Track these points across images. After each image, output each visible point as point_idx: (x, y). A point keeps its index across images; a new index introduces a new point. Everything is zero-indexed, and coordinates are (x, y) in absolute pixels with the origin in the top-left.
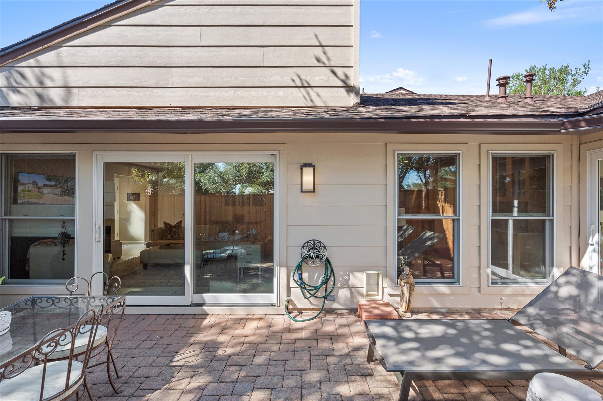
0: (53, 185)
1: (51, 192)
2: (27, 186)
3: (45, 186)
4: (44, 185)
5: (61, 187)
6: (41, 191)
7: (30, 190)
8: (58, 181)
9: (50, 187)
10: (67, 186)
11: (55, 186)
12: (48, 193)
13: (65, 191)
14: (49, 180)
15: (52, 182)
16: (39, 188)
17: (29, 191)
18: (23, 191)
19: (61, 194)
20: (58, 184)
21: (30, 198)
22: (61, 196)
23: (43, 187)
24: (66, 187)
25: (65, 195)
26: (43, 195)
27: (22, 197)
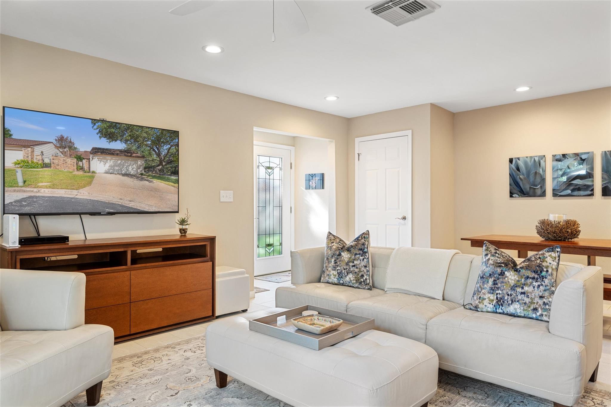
0: (121, 151)
1: (117, 168)
2: (38, 150)
3: (97, 151)
4: (94, 149)
5: (143, 157)
6: (86, 167)
7: (47, 161)
8: (136, 141)
9: (113, 154)
10: (159, 155)
11: (127, 153)
12: (106, 173)
13: (154, 167)
14: (111, 137)
15: (118, 142)
16: (80, 158)
17: (46, 166)
18: (25, 164)
19: (142, 174)
20: (134, 148)
21: (50, 187)
22: (142, 179)
23: (91, 156)
24: (155, 156)
25: (154, 177)
26: (93, 177)
27: (21, 183)
